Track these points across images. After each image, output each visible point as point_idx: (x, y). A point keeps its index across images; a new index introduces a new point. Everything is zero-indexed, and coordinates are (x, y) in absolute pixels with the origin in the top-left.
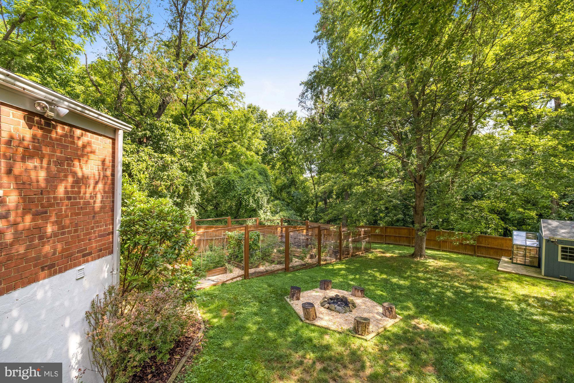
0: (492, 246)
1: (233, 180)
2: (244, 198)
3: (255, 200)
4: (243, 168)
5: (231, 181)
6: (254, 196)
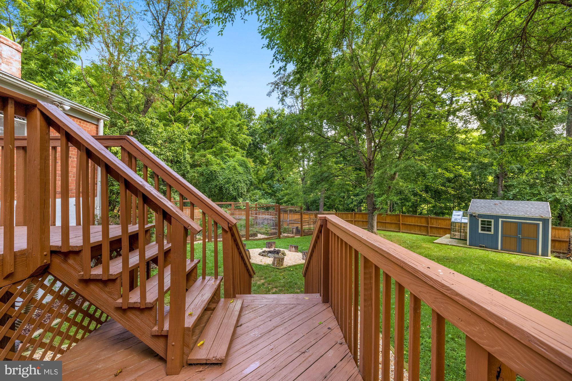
0: (442, 227)
1: (215, 171)
2: (225, 187)
3: (235, 189)
4: (226, 160)
6: (233, 185)
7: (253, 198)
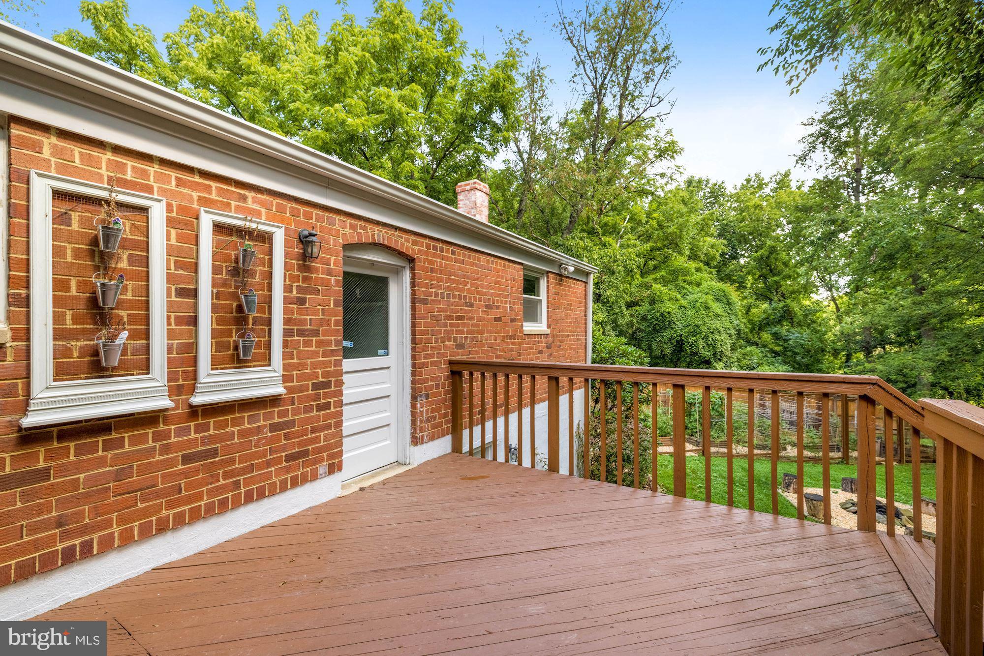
1: (669, 313)
2: (688, 342)
3: (708, 345)
4: (685, 291)
5: (665, 314)
6: (706, 338)
7: (744, 362)
